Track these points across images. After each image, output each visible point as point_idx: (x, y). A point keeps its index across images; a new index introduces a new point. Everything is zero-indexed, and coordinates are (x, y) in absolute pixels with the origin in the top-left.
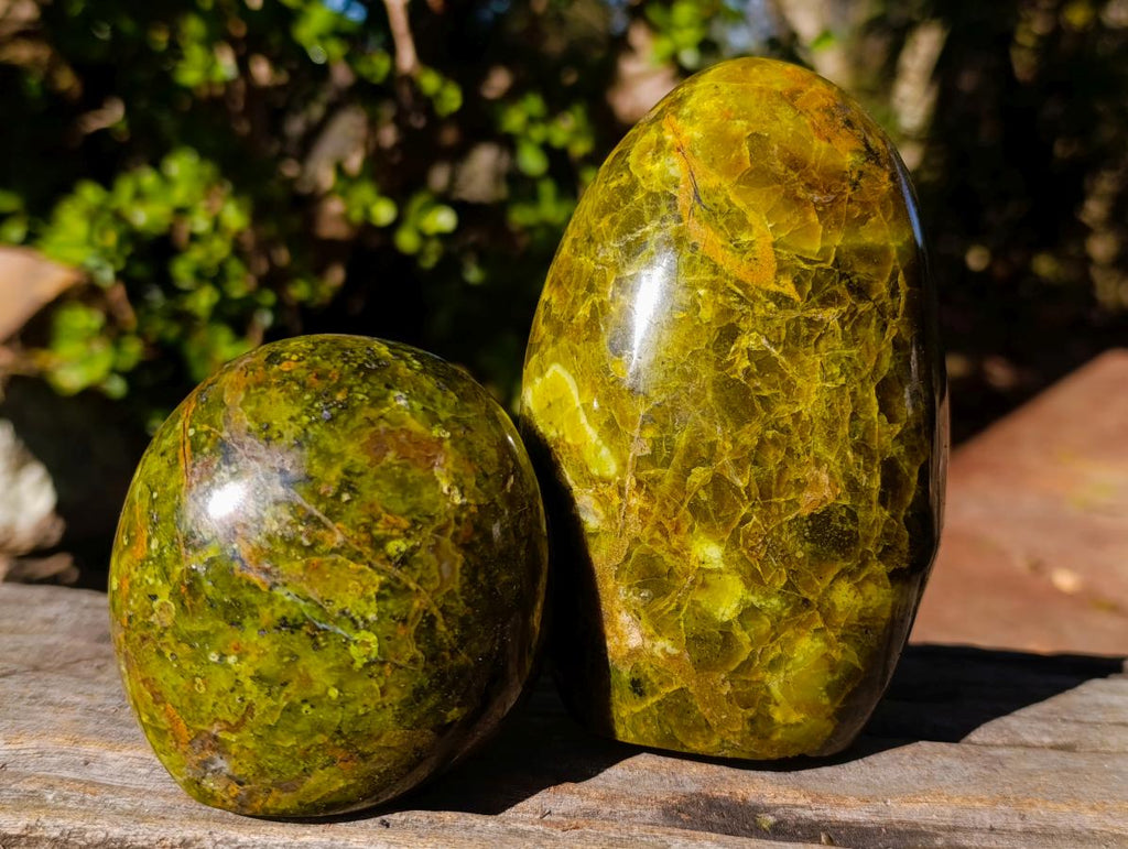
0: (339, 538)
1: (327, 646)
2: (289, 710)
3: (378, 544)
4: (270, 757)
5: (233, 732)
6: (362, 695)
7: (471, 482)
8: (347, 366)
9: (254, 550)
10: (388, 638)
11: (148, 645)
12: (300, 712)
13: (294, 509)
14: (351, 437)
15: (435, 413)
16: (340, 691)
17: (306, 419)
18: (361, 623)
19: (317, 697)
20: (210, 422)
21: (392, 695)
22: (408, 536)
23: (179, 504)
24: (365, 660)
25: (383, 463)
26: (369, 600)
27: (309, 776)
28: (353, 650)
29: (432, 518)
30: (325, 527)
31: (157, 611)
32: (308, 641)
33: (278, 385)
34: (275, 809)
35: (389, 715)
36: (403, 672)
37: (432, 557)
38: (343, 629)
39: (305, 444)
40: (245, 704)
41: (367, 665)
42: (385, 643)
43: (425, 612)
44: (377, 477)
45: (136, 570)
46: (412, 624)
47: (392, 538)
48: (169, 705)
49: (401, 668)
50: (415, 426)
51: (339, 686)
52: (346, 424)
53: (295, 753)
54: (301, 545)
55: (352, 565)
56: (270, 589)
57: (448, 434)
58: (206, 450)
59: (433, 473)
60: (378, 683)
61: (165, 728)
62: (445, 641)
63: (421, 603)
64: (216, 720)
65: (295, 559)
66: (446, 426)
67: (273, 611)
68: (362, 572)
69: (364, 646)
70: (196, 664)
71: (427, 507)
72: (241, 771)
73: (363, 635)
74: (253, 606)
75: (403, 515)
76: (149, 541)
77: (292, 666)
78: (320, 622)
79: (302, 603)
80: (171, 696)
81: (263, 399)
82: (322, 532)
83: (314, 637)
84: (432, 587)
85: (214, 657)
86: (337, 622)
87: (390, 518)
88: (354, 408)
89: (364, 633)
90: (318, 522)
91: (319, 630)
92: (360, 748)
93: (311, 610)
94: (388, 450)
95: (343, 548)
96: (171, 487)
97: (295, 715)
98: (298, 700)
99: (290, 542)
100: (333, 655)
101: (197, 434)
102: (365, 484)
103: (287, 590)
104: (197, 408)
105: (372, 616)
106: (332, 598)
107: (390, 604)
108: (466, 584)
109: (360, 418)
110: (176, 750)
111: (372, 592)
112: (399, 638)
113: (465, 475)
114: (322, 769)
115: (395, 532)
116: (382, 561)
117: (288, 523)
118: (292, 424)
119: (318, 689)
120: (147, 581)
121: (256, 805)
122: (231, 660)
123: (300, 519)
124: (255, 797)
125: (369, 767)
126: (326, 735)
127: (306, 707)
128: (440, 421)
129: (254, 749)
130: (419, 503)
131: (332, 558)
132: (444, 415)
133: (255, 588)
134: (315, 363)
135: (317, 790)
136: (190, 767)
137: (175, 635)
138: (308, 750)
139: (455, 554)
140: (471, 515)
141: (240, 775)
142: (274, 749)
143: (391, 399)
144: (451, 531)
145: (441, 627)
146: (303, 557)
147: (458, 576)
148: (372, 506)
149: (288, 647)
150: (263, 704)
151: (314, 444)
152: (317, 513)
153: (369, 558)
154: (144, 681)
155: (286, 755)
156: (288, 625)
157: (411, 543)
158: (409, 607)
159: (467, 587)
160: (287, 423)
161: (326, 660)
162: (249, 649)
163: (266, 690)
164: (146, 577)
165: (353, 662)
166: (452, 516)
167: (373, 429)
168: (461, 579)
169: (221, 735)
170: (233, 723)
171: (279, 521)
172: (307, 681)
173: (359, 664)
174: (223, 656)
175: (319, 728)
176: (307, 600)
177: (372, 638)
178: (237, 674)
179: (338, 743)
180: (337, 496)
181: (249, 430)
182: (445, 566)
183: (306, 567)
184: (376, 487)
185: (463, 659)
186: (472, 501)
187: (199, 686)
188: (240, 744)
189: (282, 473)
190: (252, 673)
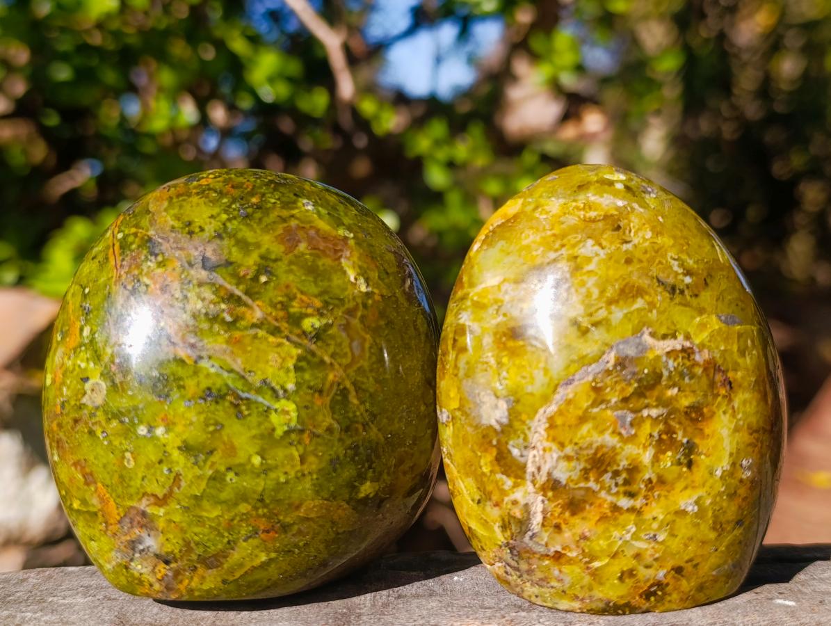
0: (258, 314)
1: (249, 415)
2: (214, 479)
3: (296, 320)
4: (197, 530)
5: (160, 506)
6: (282, 463)
7: (374, 275)
8: (258, 181)
9: (180, 326)
10: (306, 407)
11: (79, 427)
12: (224, 480)
13: (217, 289)
14: (267, 229)
15: (339, 219)
16: (263, 458)
17: (224, 217)
18: (281, 392)
19: (241, 465)
20: (137, 226)
21: (311, 464)
22: (321, 315)
23: (109, 293)
24: (286, 428)
25: (296, 252)
26: (288, 371)
27: (233, 549)
28: (274, 418)
29: (342, 300)
30: (246, 305)
31: (89, 392)
32: (232, 411)
33: (197, 194)
34: (200, 590)
35: (307, 484)
36: (319, 440)
37: (344, 335)
38: (264, 398)
39: (224, 235)
40: (173, 475)
41: (287, 433)
42: (303, 412)
43: (339, 384)
44: (291, 263)
45: (69, 358)
46: (328, 395)
47: (307, 315)
48: (99, 485)
49: (318, 436)
50: (324, 226)
51: (262, 454)
52: (260, 220)
53: (219, 524)
54: (223, 321)
55: (271, 339)
56: (196, 362)
57: (352, 235)
58: (134, 246)
59: (340, 263)
60: (297, 450)
61: (95, 510)
62: (358, 413)
63: (335, 376)
64: (145, 494)
65: (218, 333)
66: (349, 229)
67: (198, 384)
68: (279, 345)
69: (285, 413)
70: (126, 438)
71: (337, 291)
72: (169, 548)
73: (283, 404)
74: (180, 379)
75: (316, 296)
76: (81, 330)
77: (217, 435)
78: (243, 391)
79: (226, 375)
80: (101, 474)
81: (184, 204)
82: (243, 309)
84: (345, 361)
85: (142, 430)
86: (259, 391)
87: (304, 298)
88: (268, 209)
89: (283, 402)
90: (239, 301)
91: (242, 399)
92: (281, 518)
93: (234, 380)
94: (299, 241)
95: (262, 323)
96: (102, 280)
97: (220, 483)
98: (223, 469)
99: (214, 319)
100: (255, 424)
101: (124, 238)
102: (281, 268)
103: (212, 362)
104: (125, 219)
105: (290, 386)
106: (254, 369)
107: (307, 376)
108: (373, 363)
109: (273, 216)
110: (105, 532)
111: (290, 364)
112: (316, 408)
113: (368, 268)
114: (245, 540)
115: (310, 311)
116: (299, 336)
117: (211, 302)
118: (212, 221)
119: (241, 458)
120: (79, 366)
121: (182, 587)
122: (160, 431)
123: (222, 298)
124: (180, 577)
125: (288, 539)
126: (249, 503)
127: (230, 475)
128: (344, 224)
129: (181, 522)
130: (330, 286)
131: (252, 332)
132: (346, 221)
133: (181, 362)
134: (230, 179)
135: (241, 565)
136: (119, 550)
137: (106, 413)
138: (232, 520)
139: (363, 333)
140: (374, 301)
141: (167, 553)
142: (200, 521)
143: (300, 204)
144: (359, 314)
145: (354, 400)
146: (226, 332)
147: (367, 355)
148: (287, 287)
149: (213, 416)
150: (188, 476)
151: (232, 235)
152: (238, 292)
153: (286, 333)
154: (76, 464)
155: (211, 527)
156: (213, 395)
157: (324, 321)
158: (325, 378)
159: (375, 366)
160: (208, 220)
161: (249, 428)
162: (176, 420)
163: (193, 460)
164: (79, 362)
165: (274, 430)
166: (359, 301)
167: (285, 225)
168: (370, 358)
169: (149, 510)
170: (160, 495)
171: (203, 300)
172: (231, 450)
173: (279, 432)
174: (151, 429)
175: (243, 497)
176: (231, 371)
177: (291, 407)
178: (164, 446)
179: (260, 511)
180: (256, 279)
181: (173, 227)
182: (355, 344)
183: (228, 342)
184: (291, 271)
185: (374, 433)
186: (376, 291)
187: (129, 461)
188: (168, 517)
189: (204, 260)
190: (179, 443)
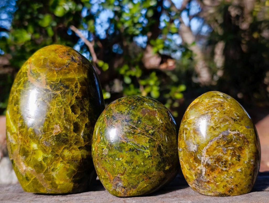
0: (139, 131)
1: (140, 153)
2: (134, 168)
3: (147, 131)
4: (131, 180)
5: (122, 176)
6: (148, 164)
7: (163, 119)
8: (134, 99)
9: (123, 135)
10: (152, 151)
11: (103, 159)
12: (136, 169)
13: (129, 126)
14: (139, 111)
15: (154, 106)
16: (144, 163)
17: (129, 109)
18: (146, 148)
19: (139, 165)
20: (109, 113)
21: (154, 163)
22: (153, 129)
23: (106, 129)
24: (148, 156)
25: (145, 116)
26: (147, 143)
27: (139, 184)
28: (145, 154)
29: (157, 125)
30: (136, 129)
31: (104, 152)
33: (122, 104)
34: (132, 194)
35: (154, 168)
37: (158, 133)
38: (142, 150)
39: (129, 114)
40: (124, 168)
42: (151, 152)
43: (158, 145)
44: (145, 118)
45: (98, 144)
46: (156, 148)
47: (150, 130)
48: (108, 172)
49: (155, 157)
50: (150, 108)
51: (143, 162)
52: (137, 109)
53: (136, 179)
54: (132, 133)
55: (143, 136)
56: (127, 143)
57: (157, 110)
58: (110, 118)
59: (155, 117)
60: (151, 161)
61: (107, 178)
62: (163, 151)
63: (157, 143)
64: (119, 173)
65: (131, 136)
66: (156, 108)
67: (128, 148)
68: (144, 137)
69: (147, 153)
70: (113, 161)
71: (155, 123)
72: (125, 185)
73: (147, 151)
74: (124, 147)
75: (151, 125)
76: (101, 138)
77: (133, 159)
79: (134, 145)
80: (108, 169)
81: (119, 107)
82: (136, 130)
83: (137, 152)
84: (159, 139)
85: (117, 159)
86: (141, 148)
87: (149, 126)
88: (138, 106)
89: (147, 150)
90: (134, 128)
91: (138, 150)
92: (149, 176)
93: (136, 146)
94: (146, 113)
95: (140, 133)
96: (104, 126)
97: (135, 169)
99: (129, 133)
100: (141, 155)
101: (107, 116)
102: (142, 120)
103: (130, 143)
104: (106, 111)
105: (148, 146)
106: (140, 143)
107: (151, 144)
109: (139, 108)
110: (110, 183)
111: (147, 141)
112: (154, 151)
113: (162, 117)
114: (142, 182)
115: (150, 129)
116: (148, 135)
117: (129, 129)
119: (139, 163)
120: (101, 146)
121: (128, 193)
122: (121, 159)
123: (131, 128)
124: (127, 191)
125: (151, 181)
126: (142, 173)
127: (137, 167)
129: (127, 179)
130: (154, 123)
131: (138, 135)
132: (155, 106)
133: (124, 143)
134: (128, 99)
135: (141, 187)
136: (113, 186)
137: (108, 156)
138: (138, 177)
139: (162, 133)
140: (164, 125)
141: (124, 186)
142: (131, 178)
143: (144, 104)
144: (161, 128)
145: (162, 148)
146: (133, 135)
148: (145, 124)
149: (132, 155)
150: (128, 168)
151: (131, 113)
152: (134, 126)
153: (146, 134)
154: (103, 168)
155: (134, 179)
156: (131, 150)
157: (154, 131)
158: (155, 144)
160: (125, 110)
161: (140, 157)
162: (124, 156)
163: (128, 165)
164: (101, 145)
165: (145, 156)
166: (161, 125)
167: (142, 109)
169: (120, 177)
170: (122, 173)
171: (127, 129)
172: (137, 162)
173: (147, 157)
174: (119, 159)
175: (140, 172)
176: (135, 144)
177: (149, 151)
178: (122, 162)
179: (144, 175)
180: (137, 123)
181: (118, 113)
182: (161, 135)
183: (133, 138)
184: (145, 120)
185: (167, 155)
186: (164, 122)
187: (114, 166)
188: (124, 178)
189: (126, 120)
190: (125, 161)
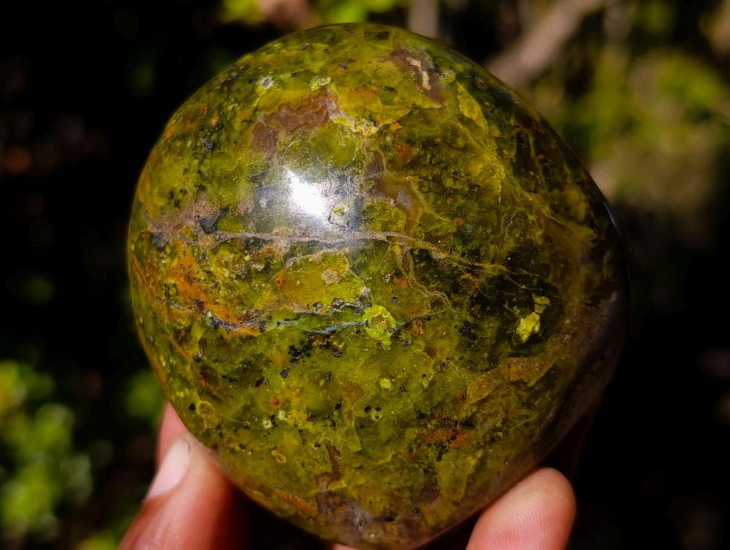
0: (283, 243)
1: (345, 346)
2: (362, 427)
4: (387, 479)
5: (338, 479)
6: (412, 369)
7: (377, 105)
8: (212, 94)
9: (225, 306)
10: (395, 299)
12: (373, 422)
13: (231, 245)
14: (239, 145)
15: (307, 72)
16: (391, 377)
17: (195, 163)
18: (359, 303)
19: (377, 397)
20: (138, 227)
21: (442, 350)
23: (155, 314)
24: (390, 335)
26: (350, 279)
27: (435, 474)
28: (371, 333)
30: (265, 241)
31: (203, 416)
32: (327, 353)
33: (167, 154)
35: (455, 370)
36: (434, 321)
37: (382, 198)
38: (348, 321)
39: (204, 184)
40: (324, 447)
41: (396, 336)
42: (395, 307)
43: (412, 251)
45: (170, 393)
46: (408, 272)
48: (278, 491)
49: (429, 318)
51: (386, 374)
52: (228, 139)
53: (402, 462)
54: (257, 273)
55: (312, 258)
56: (262, 331)
57: (329, 79)
58: (145, 252)
59: (332, 122)
60: (419, 346)
61: (294, 512)
62: (455, 265)
63: (402, 247)
64: (317, 478)
65: (261, 289)
66: (323, 74)
67: (279, 348)
68: (325, 257)
69: (378, 322)
70: (261, 440)
71: (346, 156)
72: (379, 508)
73: (369, 313)
74: (262, 355)
77: (331, 385)
78: (323, 329)
79: (296, 323)
80: (270, 482)
81: (161, 174)
82: (266, 247)
83: (328, 346)
84: (401, 224)
85: (267, 424)
86: (337, 316)
88: (230, 122)
89: (367, 311)
90: (256, 243)
91: (328, 336)
92: (455, 418)
93: (307, 323)
94: (276, 133)
95: (292, 248)
97: (370, 427)
98: (362, 414)
99: (248, 276)
100: (357, 351)
101: (136, 246)
103: (275, 320)
105: (363, 290)
106: (317, 299)
107: (373, 269)
108: (436, 200)
109: (237, 125)
110: (319, 525)
111: (347, 269)
112: (405, 292)
113: (365, 103)
114: (440, 459)
117: (234, 263)
118: (187, 175)
119: (371, 391)
120: (181, 397)
121: (424, 529)
122: (281, 416)
123: (241, 250)
124: (414, 524)
125: (481, 430)
126: (413, 427)
127: (373, 414)
128: (315, 75)
129: (368, 482)
131: (290, 264)
132: (316, 67)
133: (250, 339)
135: (457, 481)
136: (344, 532)
137: (229, 426)
138: (411, 451)
139: (403, 179)
140: (395, 134)
141: (382, 513)
142: (383, 470)
143: (259, 89)
144: (384, 162)
145: (439, 255)
146: (267, 282)
147: (421, 197)
149: (314, 371)
150: (337, 438)
151: (212, 178)
152: (251, 235)
155: (397, 469)
156: (299, 352)
157: (352, 199)
158: (392, 258)
159: (439, 202)
160: (184, 178)
161: (356, 359)
162: (287, 396)
163: (329, 423)
164: (178, 394)
165: (379, 344)
166: (376, 147)
167: (253, 126)
168: (427, 198)
169: (333, 489)
170: (330, 470)
171: (226, 265)
172: (355, 389)
173: (387, 342)
174: (273, 418)
175: (402, 425)
176: (298, 317)
177: (380, 310)
178: (296, 426)
179: (429, 426)
180: (257, 207)
181: (162, 208)
182: (401, 198)
183: (275, 290)
185: (490, 269)
186: (388, 122)
187: (279, 458)
188: (353, 484)
189: (202, 223)
190: (305, 416)
